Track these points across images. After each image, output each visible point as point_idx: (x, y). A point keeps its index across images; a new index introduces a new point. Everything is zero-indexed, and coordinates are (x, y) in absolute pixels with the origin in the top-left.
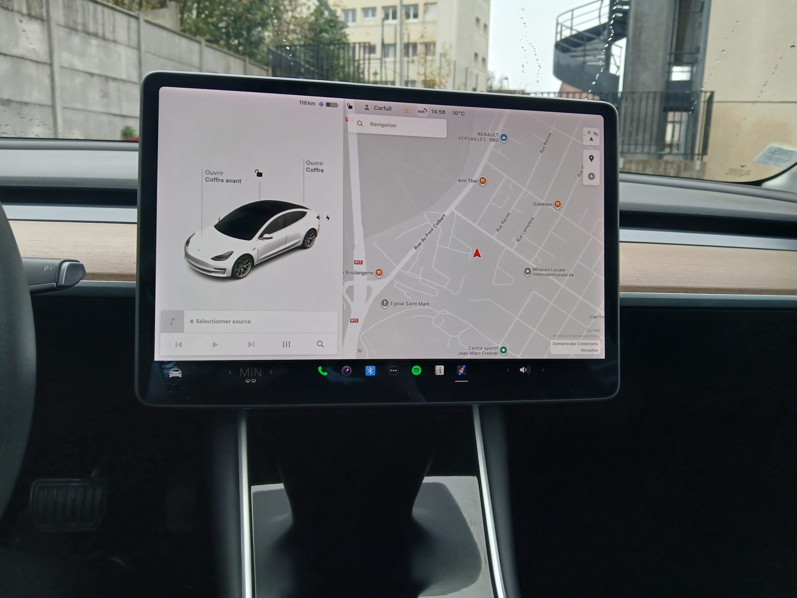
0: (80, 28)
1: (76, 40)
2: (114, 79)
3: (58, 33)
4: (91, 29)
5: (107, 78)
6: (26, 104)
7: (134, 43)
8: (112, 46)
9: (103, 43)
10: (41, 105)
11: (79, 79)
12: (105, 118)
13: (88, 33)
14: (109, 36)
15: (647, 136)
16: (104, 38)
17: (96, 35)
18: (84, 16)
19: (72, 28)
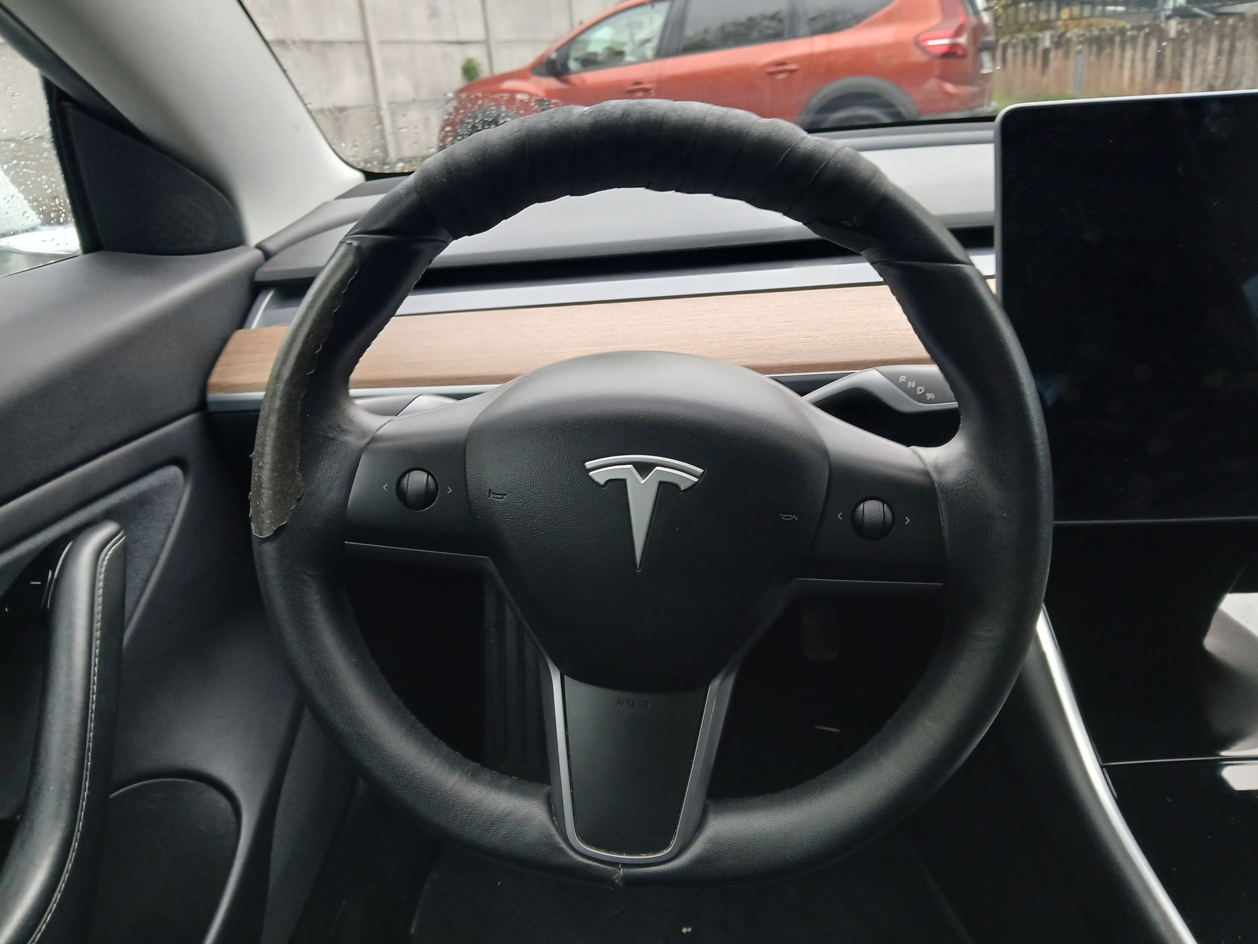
6: (331, 43)
10: (350, 43)
12: (436, 50)
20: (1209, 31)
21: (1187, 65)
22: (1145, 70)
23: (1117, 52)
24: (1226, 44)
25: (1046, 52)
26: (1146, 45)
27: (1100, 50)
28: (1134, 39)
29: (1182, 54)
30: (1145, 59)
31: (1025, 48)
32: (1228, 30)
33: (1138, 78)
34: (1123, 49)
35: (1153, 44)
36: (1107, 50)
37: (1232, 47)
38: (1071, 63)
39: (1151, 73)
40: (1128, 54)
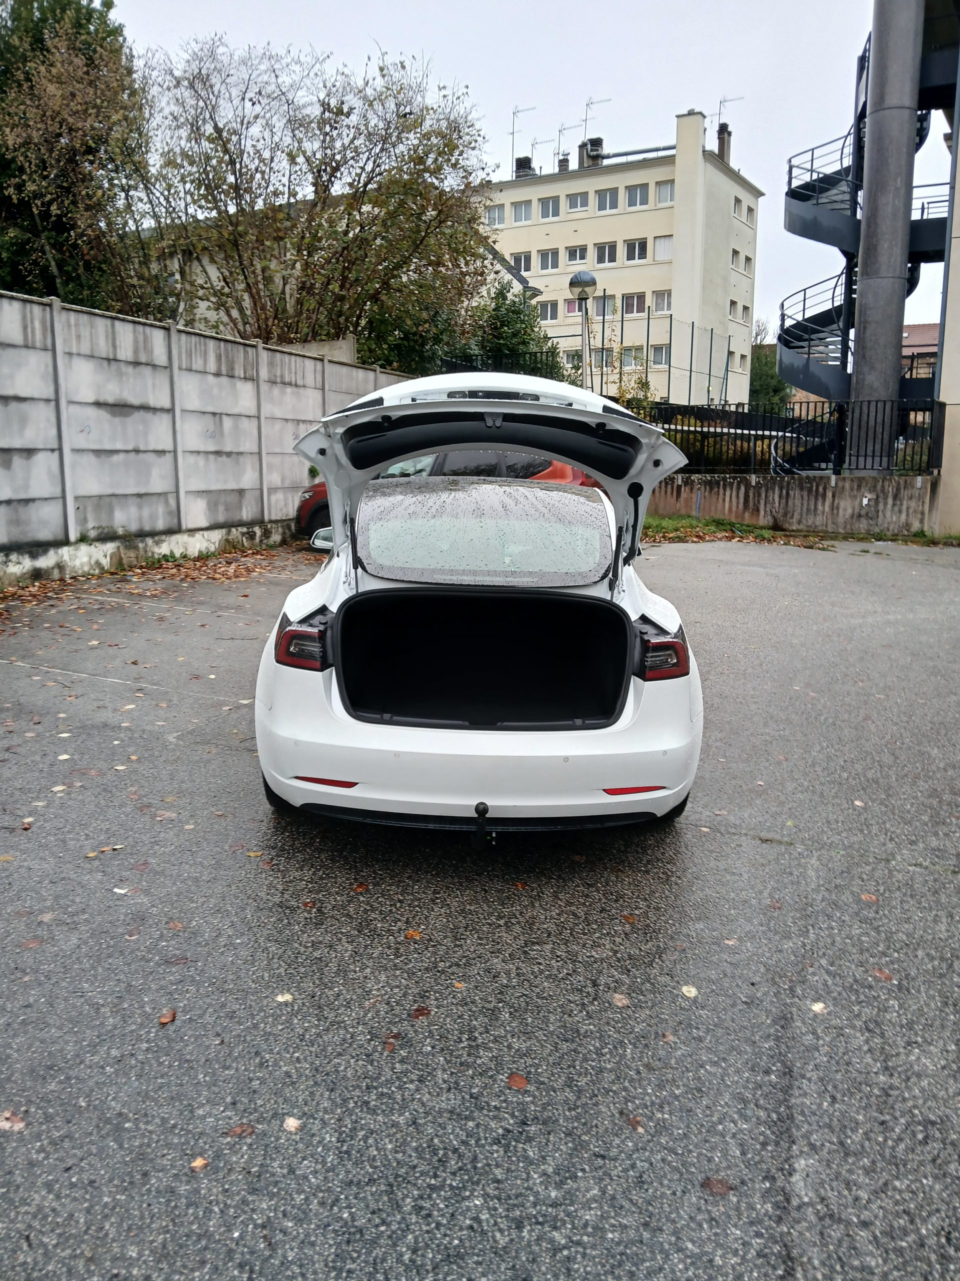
0: (278, 380)
1: (276, 391)
2: (304, 421)
3: (264, 387)
4: (287, 380)
5: (298, 421)
6: (242, 453)
7: (319, 385)
8: (302, 390)
9: (295, 389)
10: (251, 454)
11: (278, 425)
12: (296, 458)
13: (284, 383)
14: (300, 382)
15: (878, 447)
16: (296, 386)
17: (290, 384)
18: (281, 369)
19: (273, 382)
20: (774, 484)
21: (762, 502)
22: (738, 503)
23: (721, 490)
24: (784, 492)
25: (679, 487)
26: (738, 488)
27: (711, 489)
28: (731, 485)
29: (759, 495)
30: (738, 497)
31: (667, 484)
32: (785, 484)
33: (734, 508)
34: (725, 490)
35: (743, 489)
36: (716, 490)
37: (788, 494)
38: (694, 496)
39: (741, 506)
40: (728, 493)
